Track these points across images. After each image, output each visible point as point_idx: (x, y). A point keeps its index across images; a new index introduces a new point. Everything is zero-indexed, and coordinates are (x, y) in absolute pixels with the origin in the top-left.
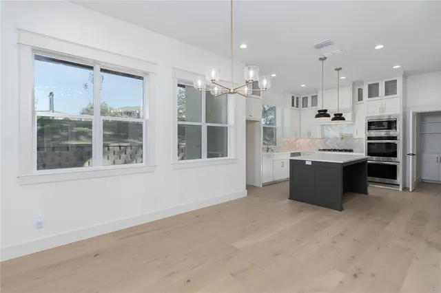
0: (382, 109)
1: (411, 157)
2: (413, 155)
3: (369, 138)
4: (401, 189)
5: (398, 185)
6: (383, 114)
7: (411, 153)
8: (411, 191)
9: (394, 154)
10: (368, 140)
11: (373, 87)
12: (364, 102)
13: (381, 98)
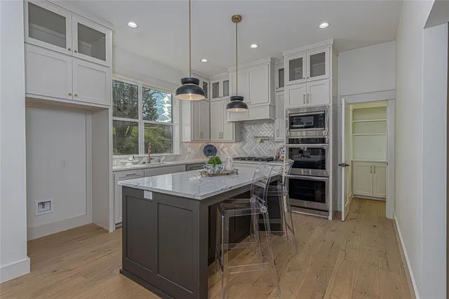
0: (307, 98)
1: (343, 169)
2: (346, 165)
3: (291, 141)
4: (330, 218)
5: (327, 211)
6: (308, 104)
7: (343, 162)
8: (343, 219)
9: (322, 165)
10: (289, 143)
11: (296, 64)
12: (286, 88)
13: (305, 81)
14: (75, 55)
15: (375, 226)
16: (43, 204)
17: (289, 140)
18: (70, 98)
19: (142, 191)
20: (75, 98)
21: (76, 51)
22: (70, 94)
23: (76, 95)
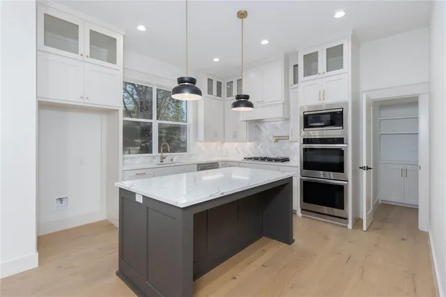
0: (322, 94)
1: (365, 172)
2: (368, 168)
3: (306, 141)
4: (350, 226)
5: (346, 219)
6: (324, 102)
7: (365, 165)
8: (365, 229)
9: (340, 168)
10: (304, 143)
11: (311, 59)
12: (300, 85)
13: (320, 76)
14: (86, 59)
15: (403, 239)
16: (61, 200)
17: (304, 139)
18: (82, 101)
19: (133, 194)
20: (86, 101)
21: (87, 57)
22: (82, 98)
23: (87, 98)
